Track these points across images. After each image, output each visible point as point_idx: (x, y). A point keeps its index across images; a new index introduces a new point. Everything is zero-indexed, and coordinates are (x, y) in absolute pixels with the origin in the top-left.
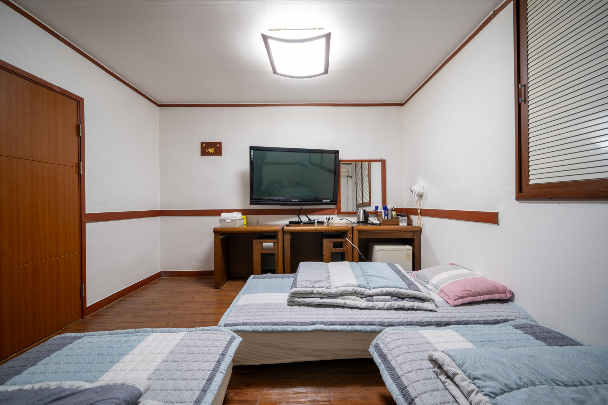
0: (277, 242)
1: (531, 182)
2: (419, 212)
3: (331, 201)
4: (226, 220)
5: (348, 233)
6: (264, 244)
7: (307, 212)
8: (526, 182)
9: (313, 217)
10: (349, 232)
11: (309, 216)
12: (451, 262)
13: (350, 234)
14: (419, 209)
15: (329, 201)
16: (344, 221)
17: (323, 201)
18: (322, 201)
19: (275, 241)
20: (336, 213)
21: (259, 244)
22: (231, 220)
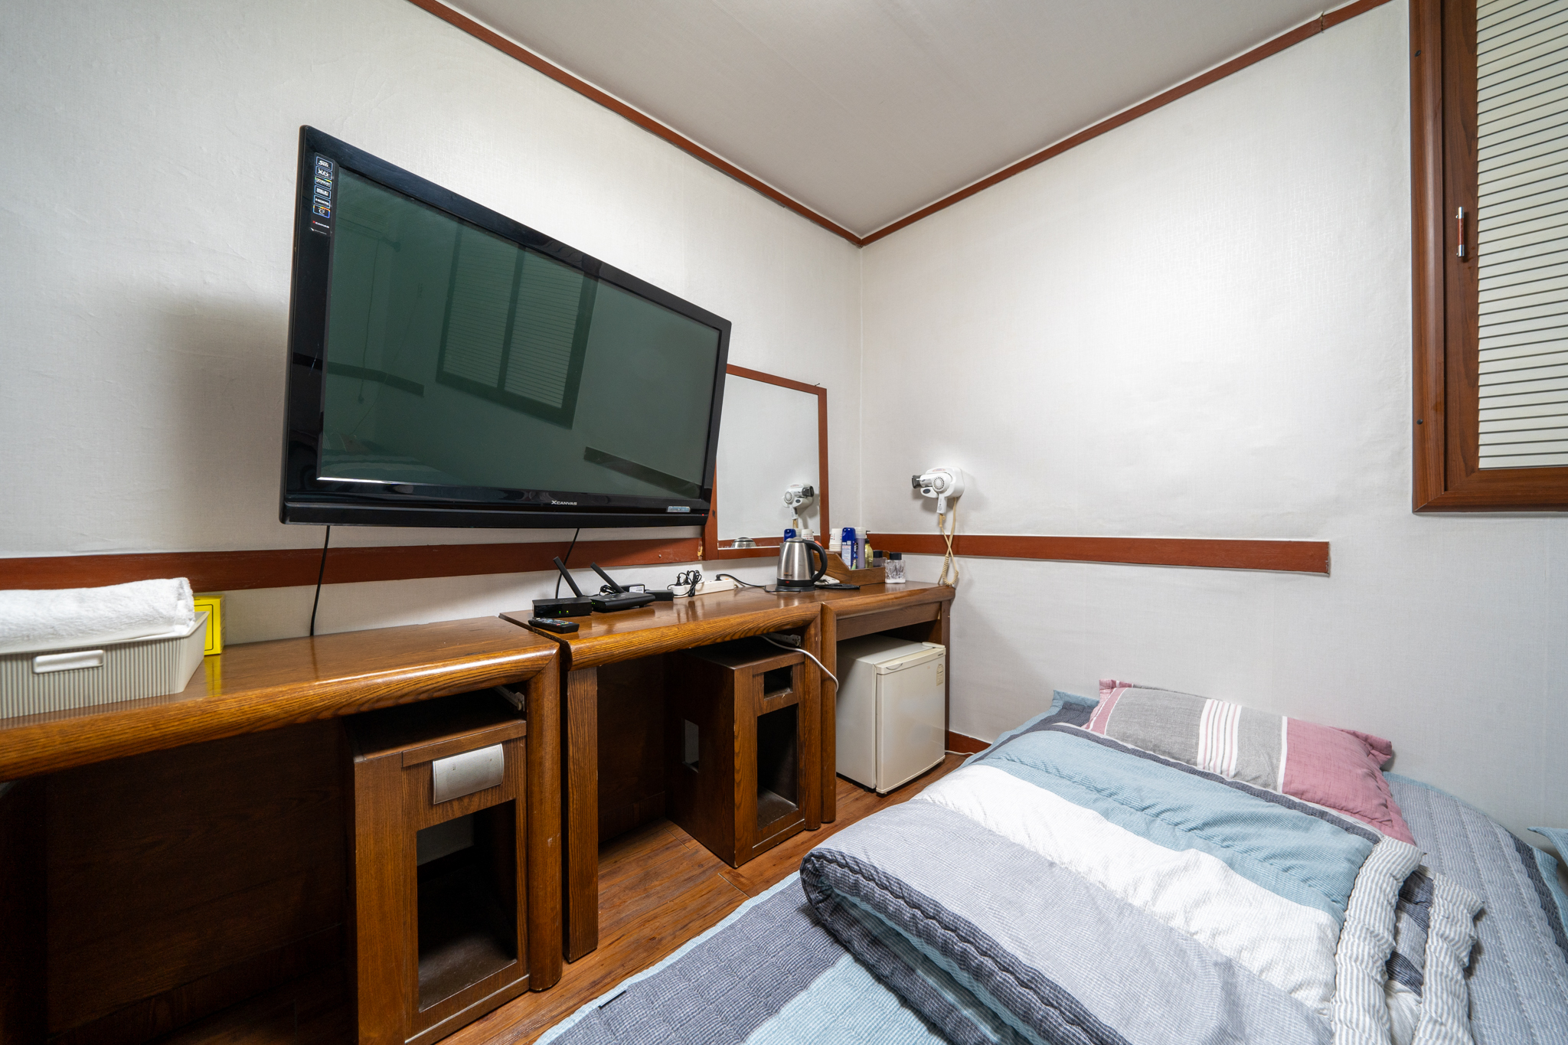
0: (526, 737)
1: (1483, 464)
2: (949, 544)
3: (693, 511)
4: (30, 656)
5: (812, 631)
6: (441, 766)
7: (599, 557)
8: (1466, 464)
9: (622, 576)
10: (816, 627)
11: (612, 573)
12: (1107, 679)
13: (816, 635)
14: (948, 536)
15: (687, 509)
16: (727, 584)
17: (671, 509)
18: (664, 511)
19: (515, 728)
20: (700, 554)
21: (404, 776)
22: (109, 648)
